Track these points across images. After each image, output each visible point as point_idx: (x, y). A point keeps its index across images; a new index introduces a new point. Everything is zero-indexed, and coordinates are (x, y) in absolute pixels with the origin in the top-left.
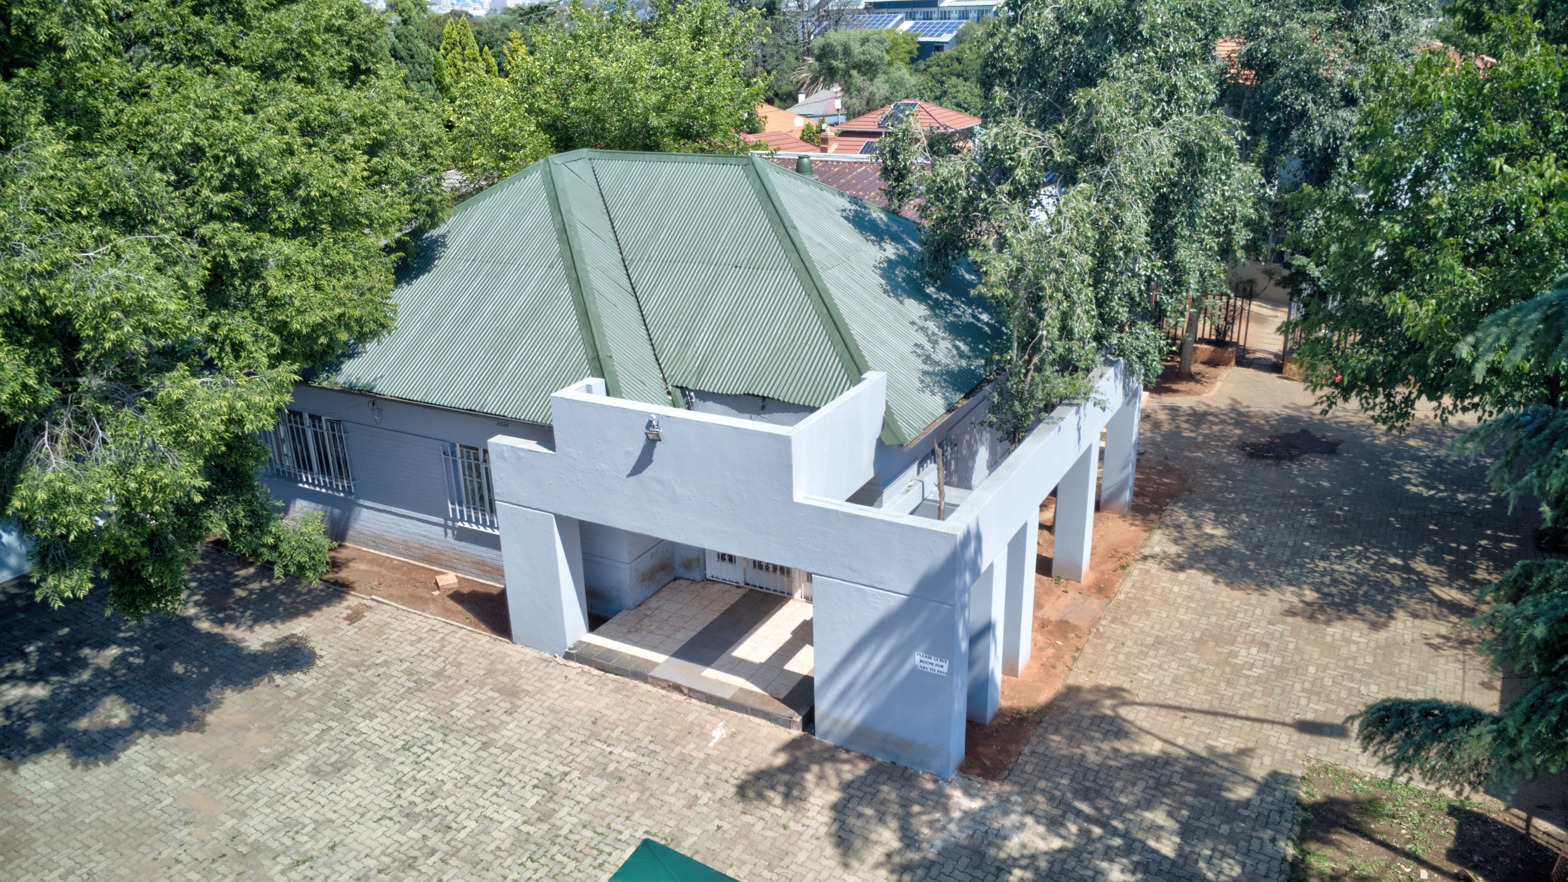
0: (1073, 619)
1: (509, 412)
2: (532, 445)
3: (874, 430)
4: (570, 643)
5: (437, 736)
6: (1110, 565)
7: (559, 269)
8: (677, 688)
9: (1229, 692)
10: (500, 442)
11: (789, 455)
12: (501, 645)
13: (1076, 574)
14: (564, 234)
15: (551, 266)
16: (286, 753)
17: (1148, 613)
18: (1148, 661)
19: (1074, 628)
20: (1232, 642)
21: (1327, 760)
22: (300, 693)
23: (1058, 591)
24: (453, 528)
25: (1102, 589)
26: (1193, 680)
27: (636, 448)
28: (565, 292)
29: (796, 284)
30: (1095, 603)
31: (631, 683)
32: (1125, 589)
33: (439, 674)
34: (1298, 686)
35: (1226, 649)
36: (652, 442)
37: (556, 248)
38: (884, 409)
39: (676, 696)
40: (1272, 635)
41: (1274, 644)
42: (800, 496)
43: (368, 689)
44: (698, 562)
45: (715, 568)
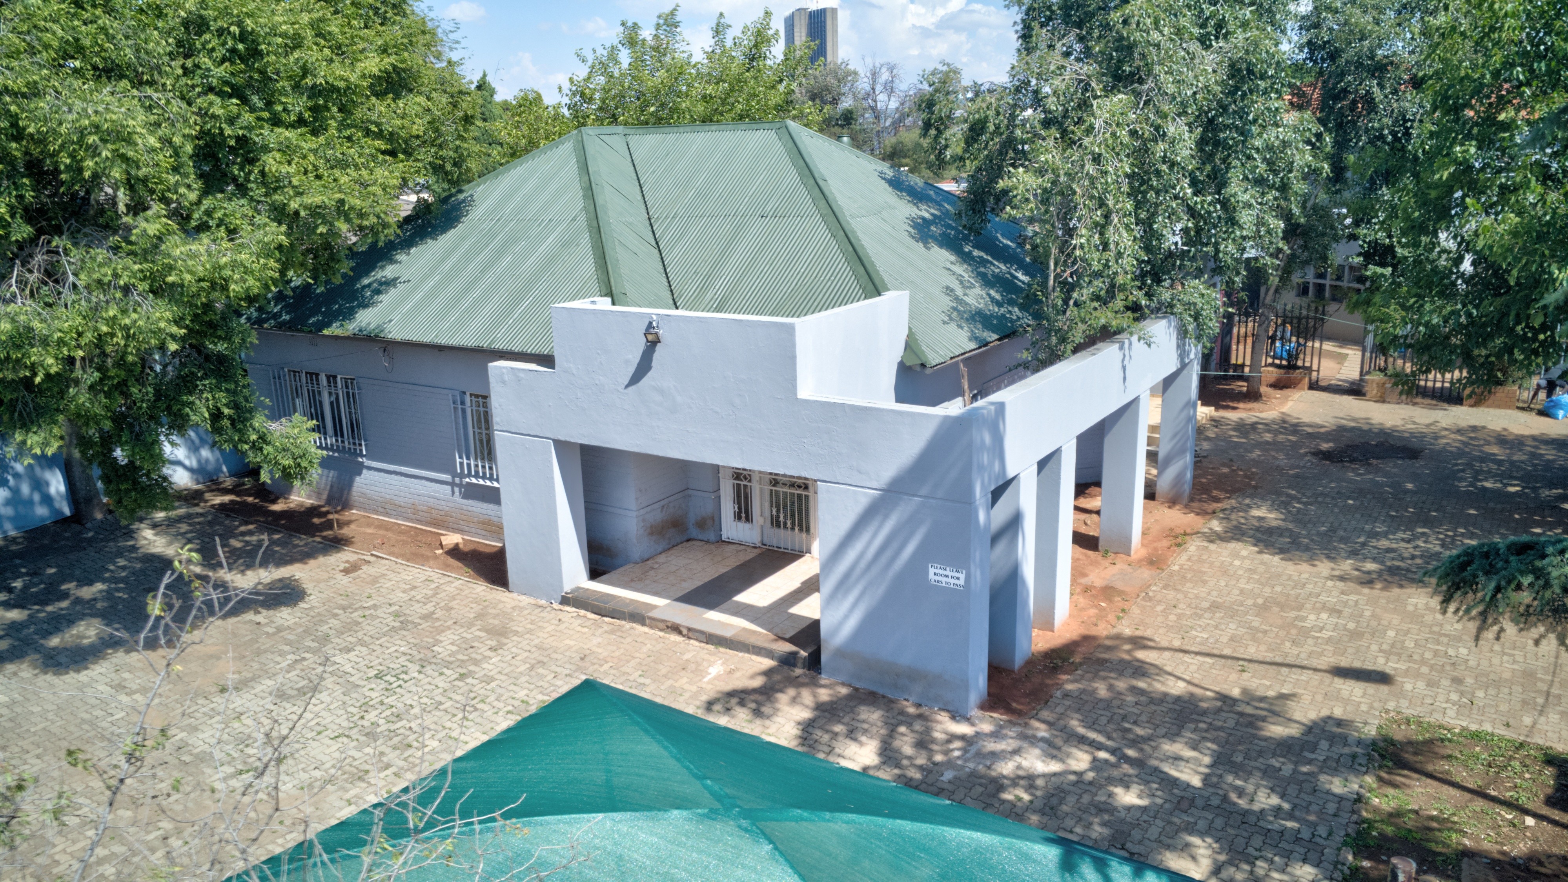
0: (1119, 585)
1: (517, 347)
2: (533, 366)
3: (896, 353)
4: (568, 587)
5: (413, 668)
6: (1165, 543)
7: (582, 220)
8: (676, 629)
9: (1295, 651)
10: (497, 367)
11: (793, 345)
12: (498, 594)
13: (1124, 547)
14: (589, 192)
15: (574, 219)
16: (253, 679)
17: (1205, 582)
18: (1201, 622)
19: (1120, 593)
20: (1300, 608)
21: (1408, 712)
22: (279, 630)
23: (1106, 563)
24: (460, 486)
25: (1154, 562)
26: (1254, 639)
28: (585, 241)
29: (822, 228)
30: (1146, 573)
31: (627, 625)
32: (1179, 561)
33: (426, 617)
34: (1374, 647)
35: (1293, 614)
36: (653, 343)
37: (581, 204)
38: (906, 332)
39: (675, 638)
40: (1346, 604)
41: (1347, 611)
42: (805, 391)
43: (351, 627)
44: (713, 521)
45: (731, 529)
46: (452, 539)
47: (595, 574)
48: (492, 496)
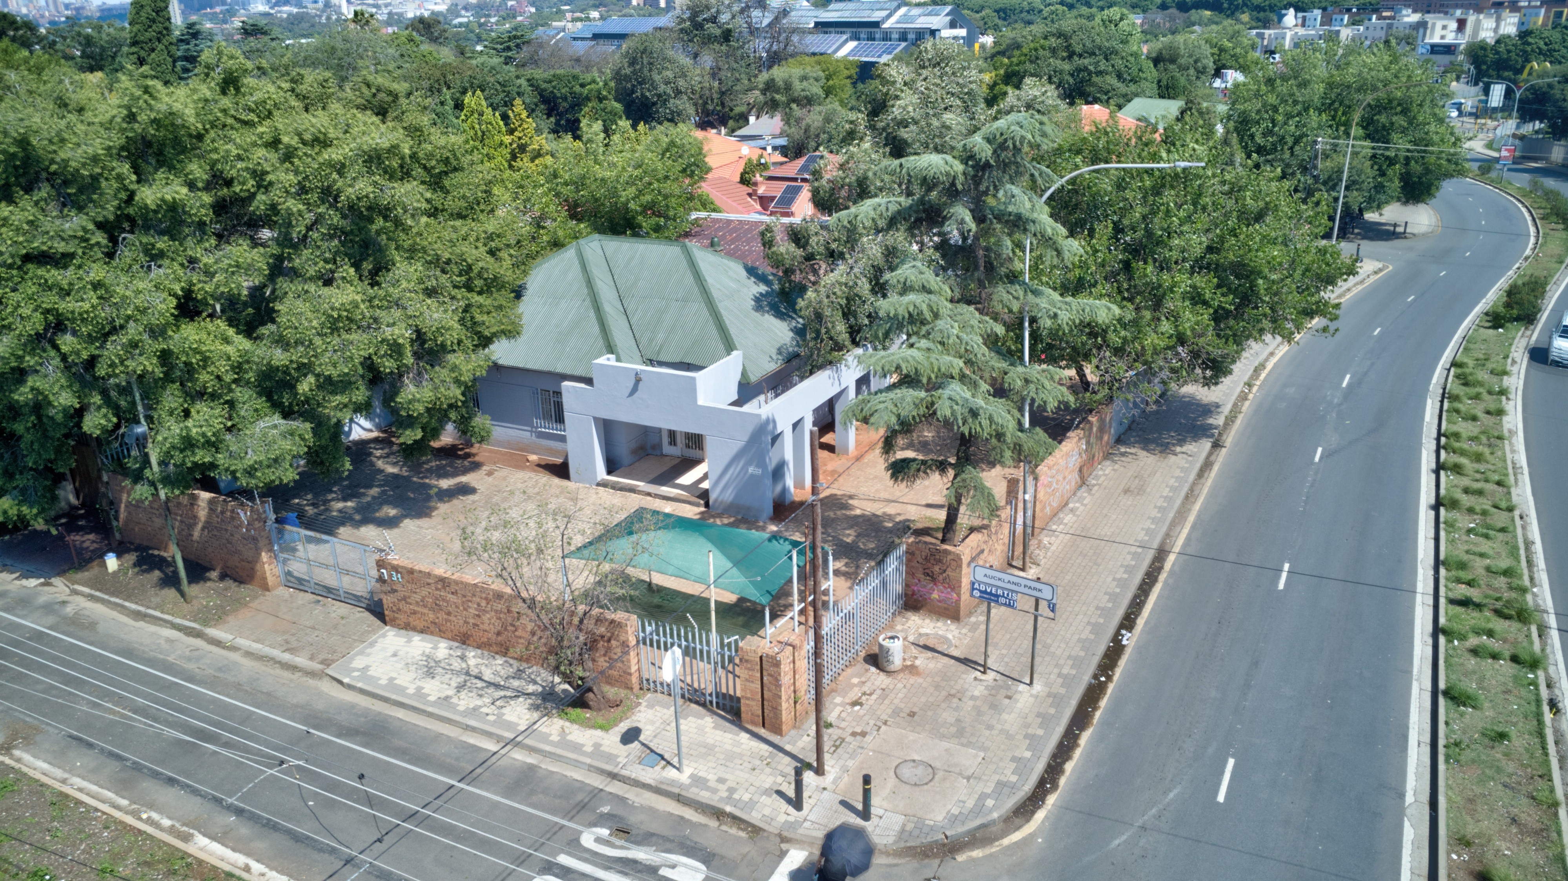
0: (839, 469)
1: (568, 371)
2: (582, 385)
3: (738, 377)
4: (599, 479)
6: (867, 449)
7: (588, 302)
8: (649, 494)
9: (899, 494)
10: (566, 384)
11: (695, 385)
12: (565, 483)
13: (846, 451)
14: (589, 283)
15: (584, 300)
17: (876, 467)
18: (867, 484)
21: (928, 514)
23: (837, 459)
24: (536, 432)
25: (859, 458)
26: (885, 490)
27: (631, 384)
28: (592, 314)
29: (705, 309)
30: (852, 464)
31: (628, 494)
32: (869, 458)
33: (538, 493)
34: (931, 492)
36: (638, 380)
37: (586, 291)
38: (741, 368)
39: (649, 498)
42: (701, 402)
43: (506, 499)
44: (659, 446)
45: (667, 449)
46: (533, 458)
47: (609, 472)
48: (563, 439)
